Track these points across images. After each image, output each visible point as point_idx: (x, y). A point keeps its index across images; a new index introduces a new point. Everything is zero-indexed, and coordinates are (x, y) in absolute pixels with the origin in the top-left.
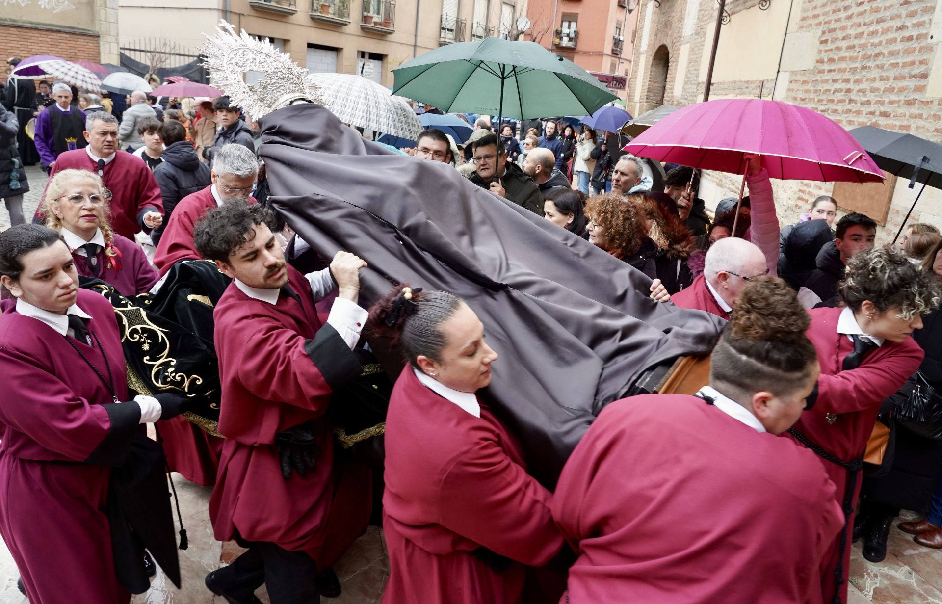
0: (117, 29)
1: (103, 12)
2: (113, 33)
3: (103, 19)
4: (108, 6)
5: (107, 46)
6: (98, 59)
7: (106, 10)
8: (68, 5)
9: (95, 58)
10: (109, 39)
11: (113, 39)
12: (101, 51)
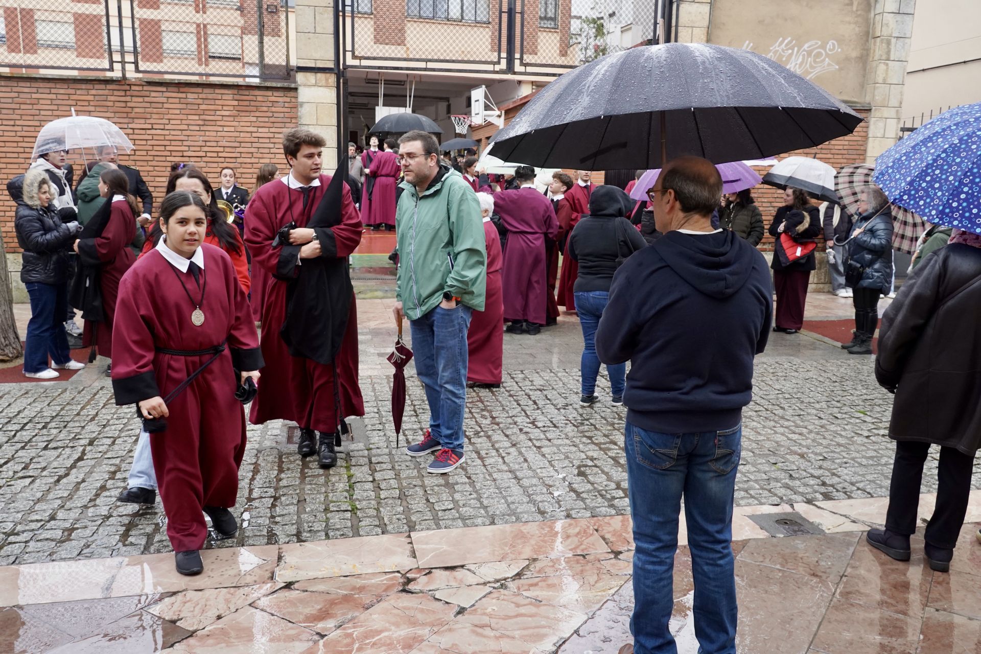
0: (901, 94)
1: (882, 67)
2: (894, 102)
3: (880, 80)
4: (892, 58)
5: (881, 124)
6: (862, 148)
7: (887, 65)
8: (829, 65)
9: (858, 147)
10: (886, 112)
11: (892, 113)
12: (870, 135)
